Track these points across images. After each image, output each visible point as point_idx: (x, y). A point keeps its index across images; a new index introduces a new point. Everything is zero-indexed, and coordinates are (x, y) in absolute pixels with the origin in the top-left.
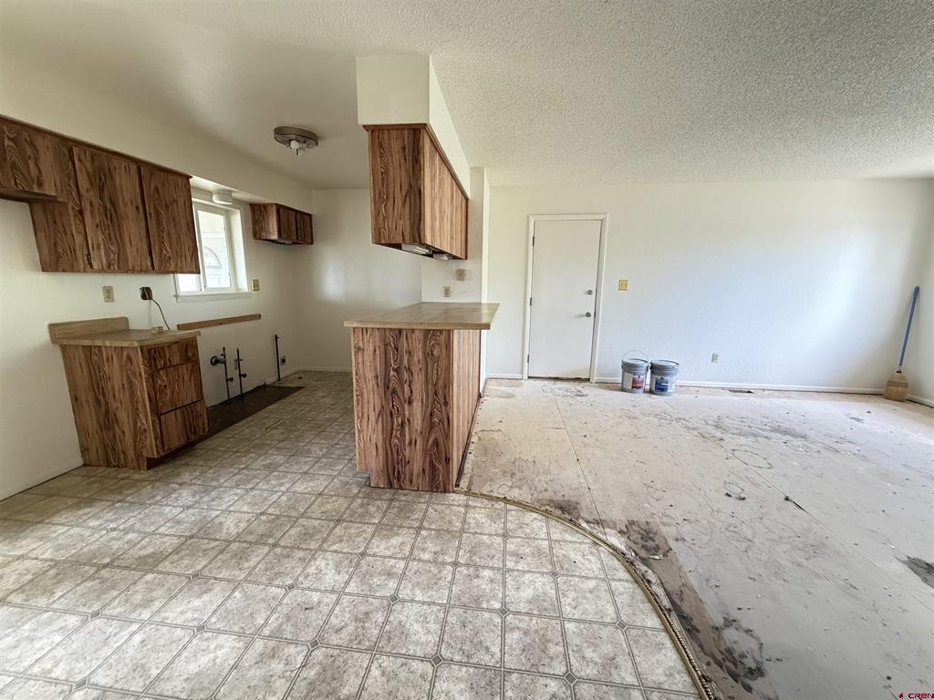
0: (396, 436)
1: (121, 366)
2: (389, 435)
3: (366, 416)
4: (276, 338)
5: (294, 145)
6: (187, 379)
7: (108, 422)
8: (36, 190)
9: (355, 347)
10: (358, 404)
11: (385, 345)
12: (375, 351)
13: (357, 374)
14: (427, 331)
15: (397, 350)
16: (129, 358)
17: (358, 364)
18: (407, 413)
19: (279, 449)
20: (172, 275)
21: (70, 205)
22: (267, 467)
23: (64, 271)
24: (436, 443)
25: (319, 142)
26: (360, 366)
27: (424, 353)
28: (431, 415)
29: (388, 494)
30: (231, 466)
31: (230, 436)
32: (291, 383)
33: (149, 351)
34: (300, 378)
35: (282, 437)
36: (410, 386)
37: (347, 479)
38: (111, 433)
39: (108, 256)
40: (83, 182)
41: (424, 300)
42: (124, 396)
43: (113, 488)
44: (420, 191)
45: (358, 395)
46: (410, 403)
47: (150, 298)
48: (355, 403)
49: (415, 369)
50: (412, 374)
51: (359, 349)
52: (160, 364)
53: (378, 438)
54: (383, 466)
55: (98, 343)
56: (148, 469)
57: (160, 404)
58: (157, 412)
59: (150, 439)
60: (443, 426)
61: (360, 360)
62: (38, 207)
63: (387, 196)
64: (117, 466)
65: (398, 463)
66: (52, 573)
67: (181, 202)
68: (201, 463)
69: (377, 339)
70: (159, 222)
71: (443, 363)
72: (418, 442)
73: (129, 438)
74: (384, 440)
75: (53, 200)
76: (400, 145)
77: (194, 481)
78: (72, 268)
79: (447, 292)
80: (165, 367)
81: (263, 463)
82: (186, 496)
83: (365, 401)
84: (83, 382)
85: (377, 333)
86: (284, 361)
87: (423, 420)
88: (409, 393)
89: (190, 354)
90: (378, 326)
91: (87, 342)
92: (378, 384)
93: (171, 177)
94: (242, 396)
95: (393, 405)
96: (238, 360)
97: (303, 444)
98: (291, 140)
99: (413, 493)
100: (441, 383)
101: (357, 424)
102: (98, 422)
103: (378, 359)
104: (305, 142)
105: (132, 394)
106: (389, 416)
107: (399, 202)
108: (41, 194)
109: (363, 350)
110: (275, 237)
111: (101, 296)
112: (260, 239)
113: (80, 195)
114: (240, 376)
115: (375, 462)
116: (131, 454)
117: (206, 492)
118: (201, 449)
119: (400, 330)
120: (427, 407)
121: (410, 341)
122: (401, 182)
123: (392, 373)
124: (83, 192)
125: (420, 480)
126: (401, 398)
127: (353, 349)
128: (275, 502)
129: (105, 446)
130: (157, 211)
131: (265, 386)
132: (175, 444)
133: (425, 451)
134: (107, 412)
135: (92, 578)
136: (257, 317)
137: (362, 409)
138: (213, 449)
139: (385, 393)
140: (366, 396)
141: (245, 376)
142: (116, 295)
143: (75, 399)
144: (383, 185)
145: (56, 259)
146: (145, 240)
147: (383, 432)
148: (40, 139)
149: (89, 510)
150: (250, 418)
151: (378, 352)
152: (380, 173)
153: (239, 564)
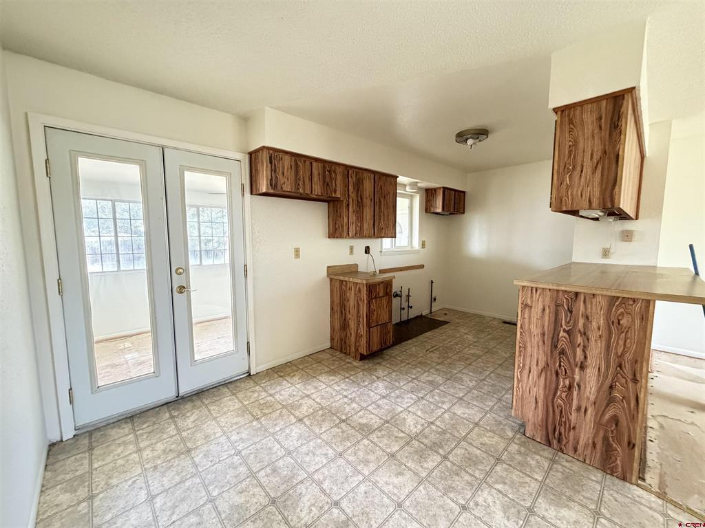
0: (560, 396)
1: (355, 294)
2: (552, 393)
3: (527, 368)
4: (432, 282)
5: (470, 142)
6: (385, 306)
7: (345, 326)
8: (333, 196)
9: (522, 304)
10: (520, 355)
11: (557, 306)
12: (544, 310)
13: (521, 327)
14: (613, 299)
15: (571, 312)
16: (360, 290)
17: (524, 318)
18: (577, 377)
19: (437, 370)
20: (380, 239)
21: (345, 202)
22: (431, 383)
23: (337, 238)
24: (615, 420)
25: (489, 135)
26: (526, 321)
27: (607, 319)
28: (611, 387)
29: (548, 452)
30: (406, 374)
31: (403, 350)
32: (439, 317)
33: (370, 286)
34: (446, 314)
35: (439, 361)
36: (584, 351)
37: (500, 419)
38: (345, 333)
39: (356, 228)
40: (351, 188)
41: (574, 259)
42: (353, 311)
43: (344, 367)
44: (618, 155)
45: (520, 347)
46: (582, 367)
47: (369, 253)
48: (517, 353)
49: (594, 335)
50: (588, 340)
51: (525, 306)
52: (374, 295)
53: (539, 391)
54: (542, 421)
55: (347, 279)
56: (360, 360)
57: (371, 321)
58: (369, 326)
59: (363, 341)
60: (629, 404)
61: (526, 316)
62: (331, 204)
63: (574, 167)
64: (345, 353)
65: (560, 425)
66: (320, 412)
67: (392, 193)
68: (388, 365)
69: (548, 299)
70: (380, 208)
71: (635, 335)
72: (589, 411)
73: (353, 338)
74: (546, 397)
75: (337, 200)
76: (595, 116)
77: (385, 378)
78: (341, 237)
79: (606, 253)
80: (376, 298)
81: (428, 379)
82: (381, 387)
83: (529, 354)
84: (337, 300)
85: (548, 293)
86: (435, 299)
87: (598, 391)
88: (582, 357)
89: (388, 290)
90: (551, 287)
91: (342, 278)
92: (544, 342)
93: (388, 179)
94: (408, 321)
95: (560, 366)
96: (409, 296)
97: (455, 372)
98: (467, 139)
99: (578, 463)
100: (629, 357)
101: (517, 373)
102: (340, 324)
103: (547, 318)
104: (477, 138)
105: (358, 312)
106: (554, 376)
107: (588, 170)
108: (335, 198)
109: (531, 307)
110: (439, 210)
111: (348, 251)
112: (430, 212)
113: (349, 195)
114: (409, 307)
115: (533, 415)
116: (353, 349)
117: (393, 388)
118: (387, 355)
119: (577, 294)
120: (606, 377)
121: (589, 306)
122: (592, 151)
123: (562, 334)
124: (350, 193)
125: (588, 452)
126: (572, 360)
127: (520, 305)
128: (440, 416)
129: (341, 340)
130: (380, 200)
131: (421, 316)
132: (375, 348)
133: (598, 424)
134: (345, 320)
135: (337, 426)
136: (422, 266)
137: (524, 359)
138: (394, 357)
139: (552, 352)
140: (529, 349)
141: (411, 307)
142: (354, 250)
143: (332, 309)
144: (570, 157)
145: (335, 232)
146: (373, 218)
147: (545, 388)
148: (338, 168)
149: (334, 378)
150: (414, 340)
151: (547, 311)
152: (567, 147)
153: (420, 462)
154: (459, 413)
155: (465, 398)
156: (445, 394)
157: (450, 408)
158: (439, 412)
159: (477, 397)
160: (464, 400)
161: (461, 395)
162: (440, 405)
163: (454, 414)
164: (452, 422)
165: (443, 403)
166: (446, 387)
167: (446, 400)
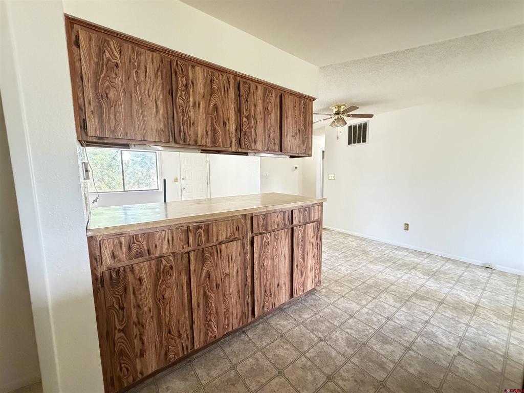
154: (354, 304)
155: (348, 317)
156: (368, 323)
157: (361, 309)
158: (370, 306)
159: (335, 318)
160: (349, 314)
161: (351, 321)
162: (370, 311)
163: (358, 304)
164: (359, 298)
165: (367, 314)
166: (367, 332)
167: (365, 316)
